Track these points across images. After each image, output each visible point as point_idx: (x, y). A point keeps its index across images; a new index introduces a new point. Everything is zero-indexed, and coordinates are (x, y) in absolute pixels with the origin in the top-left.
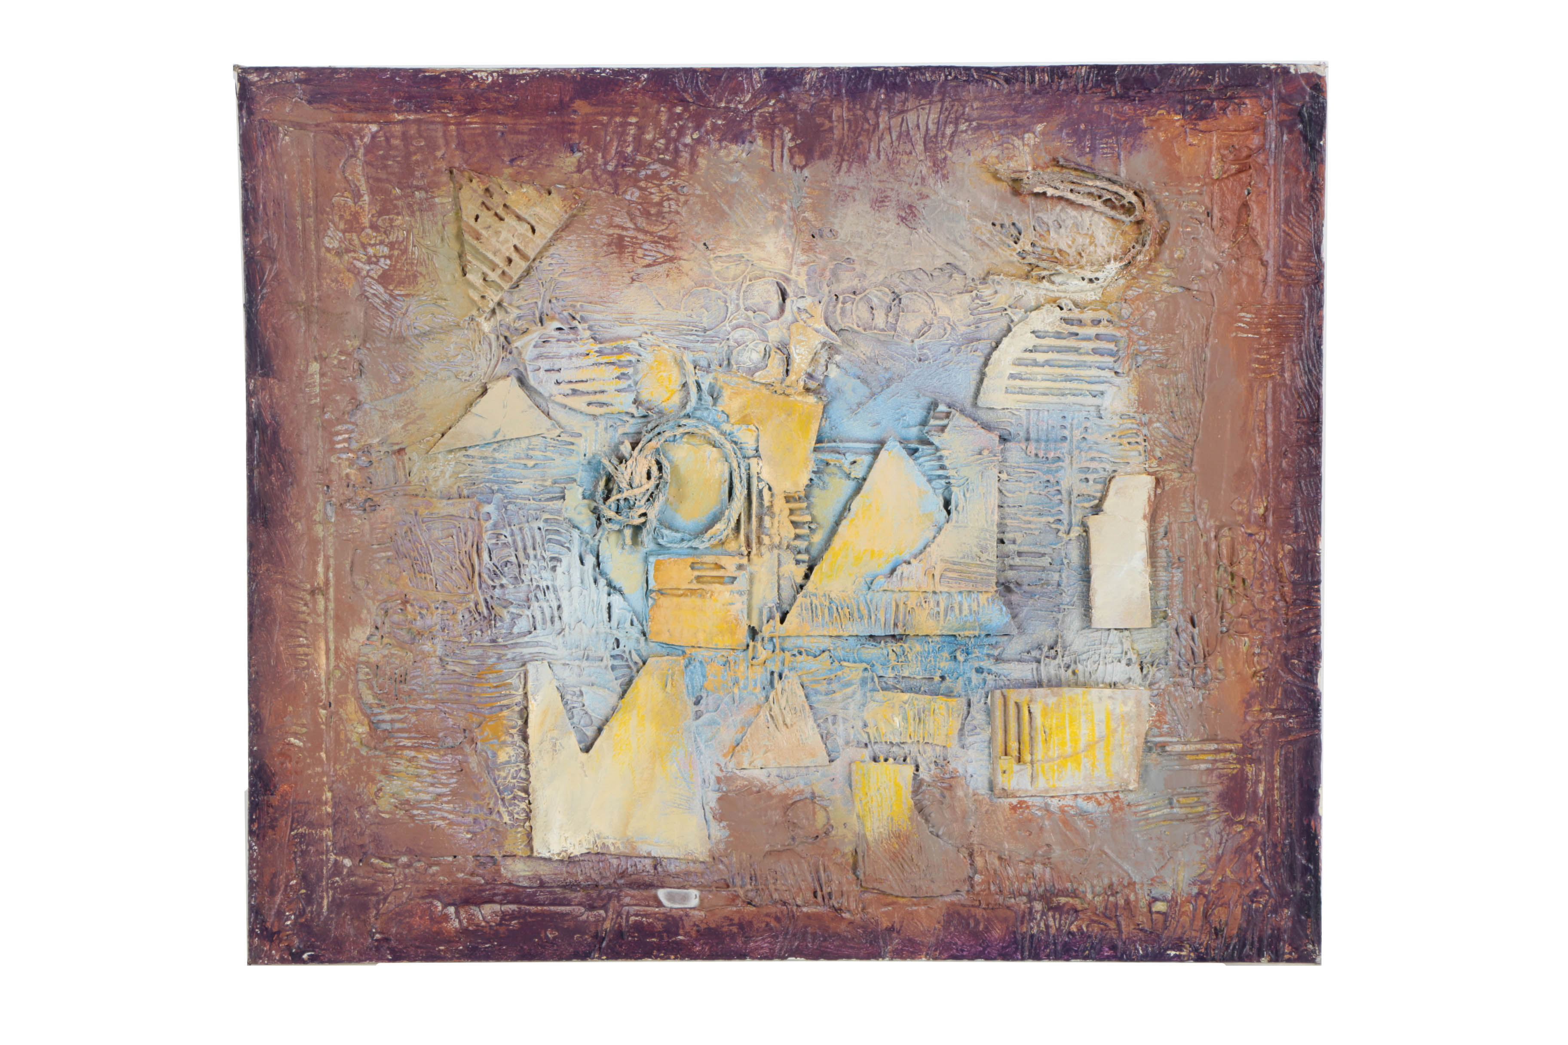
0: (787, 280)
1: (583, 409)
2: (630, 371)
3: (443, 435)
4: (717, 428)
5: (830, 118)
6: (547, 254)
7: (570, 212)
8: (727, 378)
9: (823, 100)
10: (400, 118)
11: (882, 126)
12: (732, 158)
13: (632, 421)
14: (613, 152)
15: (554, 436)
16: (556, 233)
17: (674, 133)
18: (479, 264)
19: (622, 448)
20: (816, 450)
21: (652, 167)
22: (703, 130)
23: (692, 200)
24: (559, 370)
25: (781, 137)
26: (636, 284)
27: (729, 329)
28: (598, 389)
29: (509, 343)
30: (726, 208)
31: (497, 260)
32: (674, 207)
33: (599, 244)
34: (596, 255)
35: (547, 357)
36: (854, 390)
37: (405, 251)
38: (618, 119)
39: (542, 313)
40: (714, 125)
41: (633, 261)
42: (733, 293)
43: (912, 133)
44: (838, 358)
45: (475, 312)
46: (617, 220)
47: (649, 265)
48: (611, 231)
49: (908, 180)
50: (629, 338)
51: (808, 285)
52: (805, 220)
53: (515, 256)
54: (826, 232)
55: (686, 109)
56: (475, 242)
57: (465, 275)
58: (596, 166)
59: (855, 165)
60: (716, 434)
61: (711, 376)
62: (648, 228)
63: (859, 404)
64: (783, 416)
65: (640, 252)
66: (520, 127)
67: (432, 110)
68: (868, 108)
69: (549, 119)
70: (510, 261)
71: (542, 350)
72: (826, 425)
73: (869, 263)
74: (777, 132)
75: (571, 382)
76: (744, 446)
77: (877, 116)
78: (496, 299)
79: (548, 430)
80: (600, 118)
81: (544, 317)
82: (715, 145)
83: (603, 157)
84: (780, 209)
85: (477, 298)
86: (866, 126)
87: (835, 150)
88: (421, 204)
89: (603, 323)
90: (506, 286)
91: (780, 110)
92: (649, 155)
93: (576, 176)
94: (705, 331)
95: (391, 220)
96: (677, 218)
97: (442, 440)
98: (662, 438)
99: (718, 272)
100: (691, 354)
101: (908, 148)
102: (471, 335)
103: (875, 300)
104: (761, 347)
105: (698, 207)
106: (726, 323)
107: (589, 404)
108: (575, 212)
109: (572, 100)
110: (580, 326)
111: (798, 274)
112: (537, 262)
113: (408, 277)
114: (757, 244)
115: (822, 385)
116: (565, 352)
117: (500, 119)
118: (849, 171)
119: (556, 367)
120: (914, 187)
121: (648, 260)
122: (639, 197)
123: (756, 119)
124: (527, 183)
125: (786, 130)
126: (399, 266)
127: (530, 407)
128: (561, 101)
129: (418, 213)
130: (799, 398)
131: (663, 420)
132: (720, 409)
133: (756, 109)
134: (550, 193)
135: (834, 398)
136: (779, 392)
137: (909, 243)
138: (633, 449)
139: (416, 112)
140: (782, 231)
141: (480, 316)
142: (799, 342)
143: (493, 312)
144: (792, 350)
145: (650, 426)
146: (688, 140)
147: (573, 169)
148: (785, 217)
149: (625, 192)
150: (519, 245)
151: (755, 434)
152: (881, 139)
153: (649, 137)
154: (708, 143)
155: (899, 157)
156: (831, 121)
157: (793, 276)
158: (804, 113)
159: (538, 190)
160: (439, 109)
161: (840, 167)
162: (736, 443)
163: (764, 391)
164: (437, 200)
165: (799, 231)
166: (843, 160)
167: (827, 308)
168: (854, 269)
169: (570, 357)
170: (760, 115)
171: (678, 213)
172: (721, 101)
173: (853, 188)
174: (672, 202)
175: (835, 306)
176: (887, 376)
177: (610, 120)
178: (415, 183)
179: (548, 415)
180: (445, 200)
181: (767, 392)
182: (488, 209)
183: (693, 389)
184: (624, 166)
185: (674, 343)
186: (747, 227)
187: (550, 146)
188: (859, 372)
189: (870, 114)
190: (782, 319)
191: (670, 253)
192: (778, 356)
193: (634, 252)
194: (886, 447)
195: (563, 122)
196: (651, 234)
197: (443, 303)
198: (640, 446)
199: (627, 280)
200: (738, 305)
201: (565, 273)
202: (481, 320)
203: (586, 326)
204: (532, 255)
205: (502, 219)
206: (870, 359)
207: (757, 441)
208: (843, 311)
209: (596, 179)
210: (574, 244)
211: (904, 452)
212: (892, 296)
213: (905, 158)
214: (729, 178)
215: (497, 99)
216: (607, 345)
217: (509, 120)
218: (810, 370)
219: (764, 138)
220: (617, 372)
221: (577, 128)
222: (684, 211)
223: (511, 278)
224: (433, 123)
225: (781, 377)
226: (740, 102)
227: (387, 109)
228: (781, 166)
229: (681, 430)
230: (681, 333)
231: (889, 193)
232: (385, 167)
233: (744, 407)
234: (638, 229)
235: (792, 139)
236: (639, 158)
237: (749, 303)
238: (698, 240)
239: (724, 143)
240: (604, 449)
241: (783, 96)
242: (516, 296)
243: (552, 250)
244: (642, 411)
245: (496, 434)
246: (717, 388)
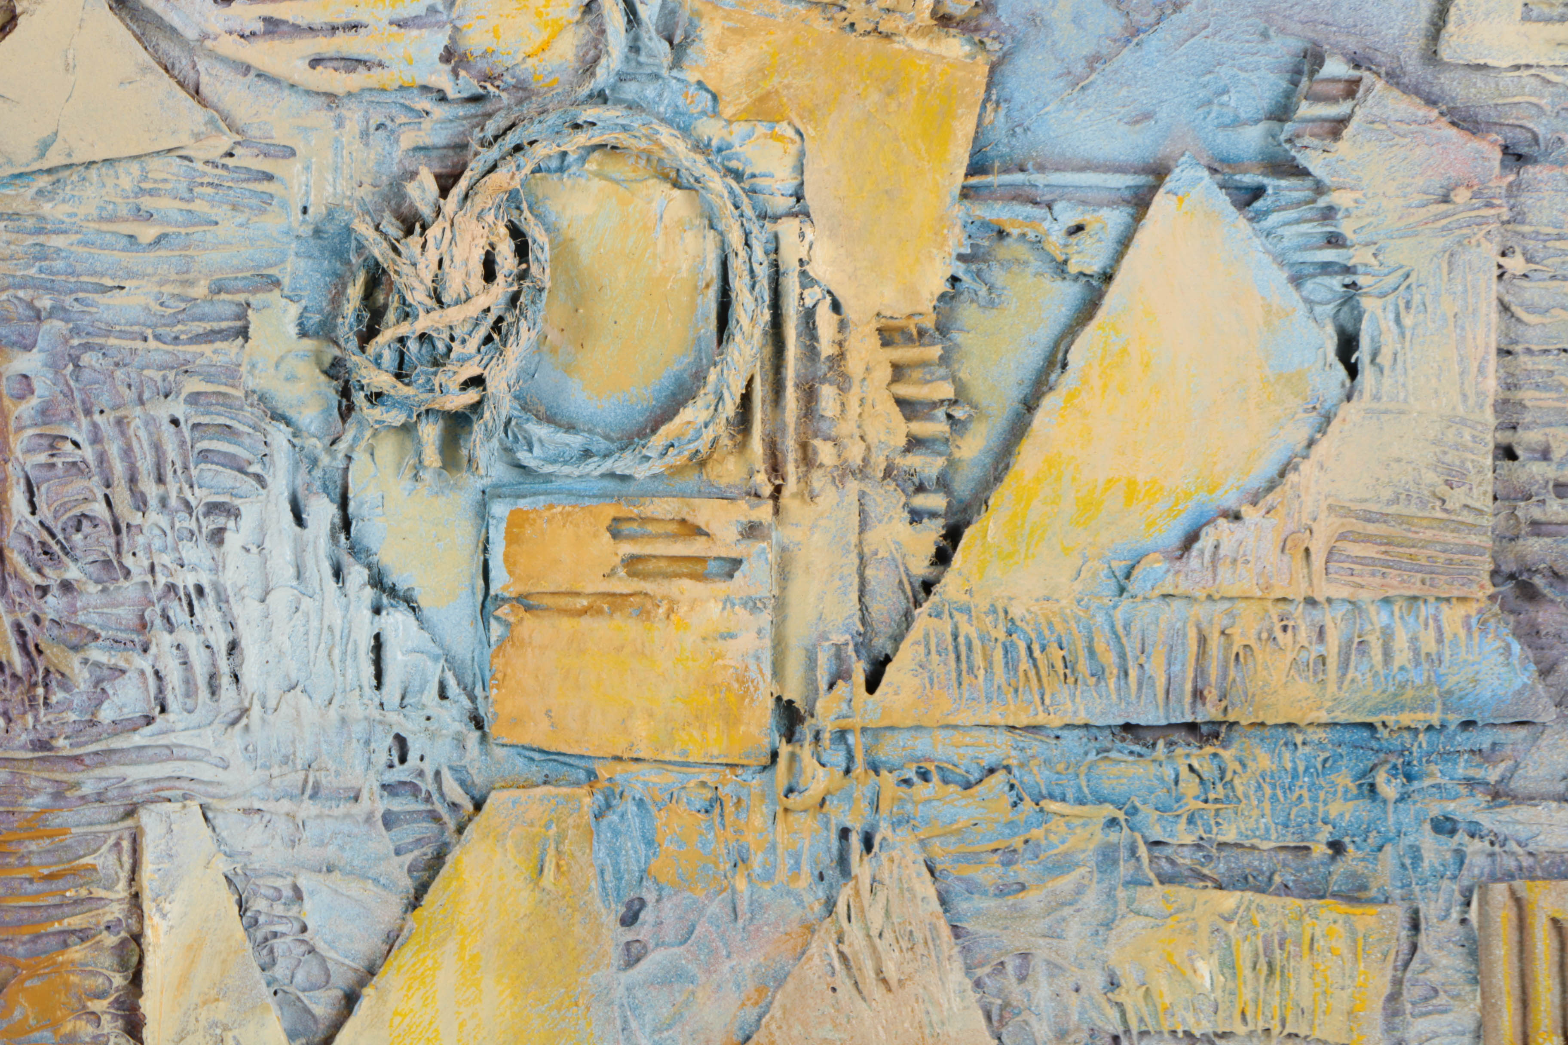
1: (296, 78)
4: (685, 131)
13: (440, 111)
15: (215, 154)
19: (412, 189)
20: (967, 193)
28: (341, 20)
36: (1077, 20)
60: (680, 149)
63: (1094, 61)
64: (875, 96)
72: (997, 119)
76: (760, 182)
79: (197, 137)
98: (527, 162)
107: (315, 63)
115: (987, 6)
127: (144, 70)
130: (920, 45)
131: (530, 108)
132: (692, 76)
135: (1019, 44)
136: (861, 27)
138: (444, 192)
145: (491, 127)
151: (793, 149)
162: (738, 176)
163: (819, 23)
179: (196, 92)
181: (829, 28)
183: (615, 19)
194: (1170, 183)
198: (463, 184)
207: (800, 169)
211: (1223, 200)
229: (582, 138)
233: (763, 71)
240: (360, 193)
244: (469, 84)
245: (44, 147)
246: (684, 15)
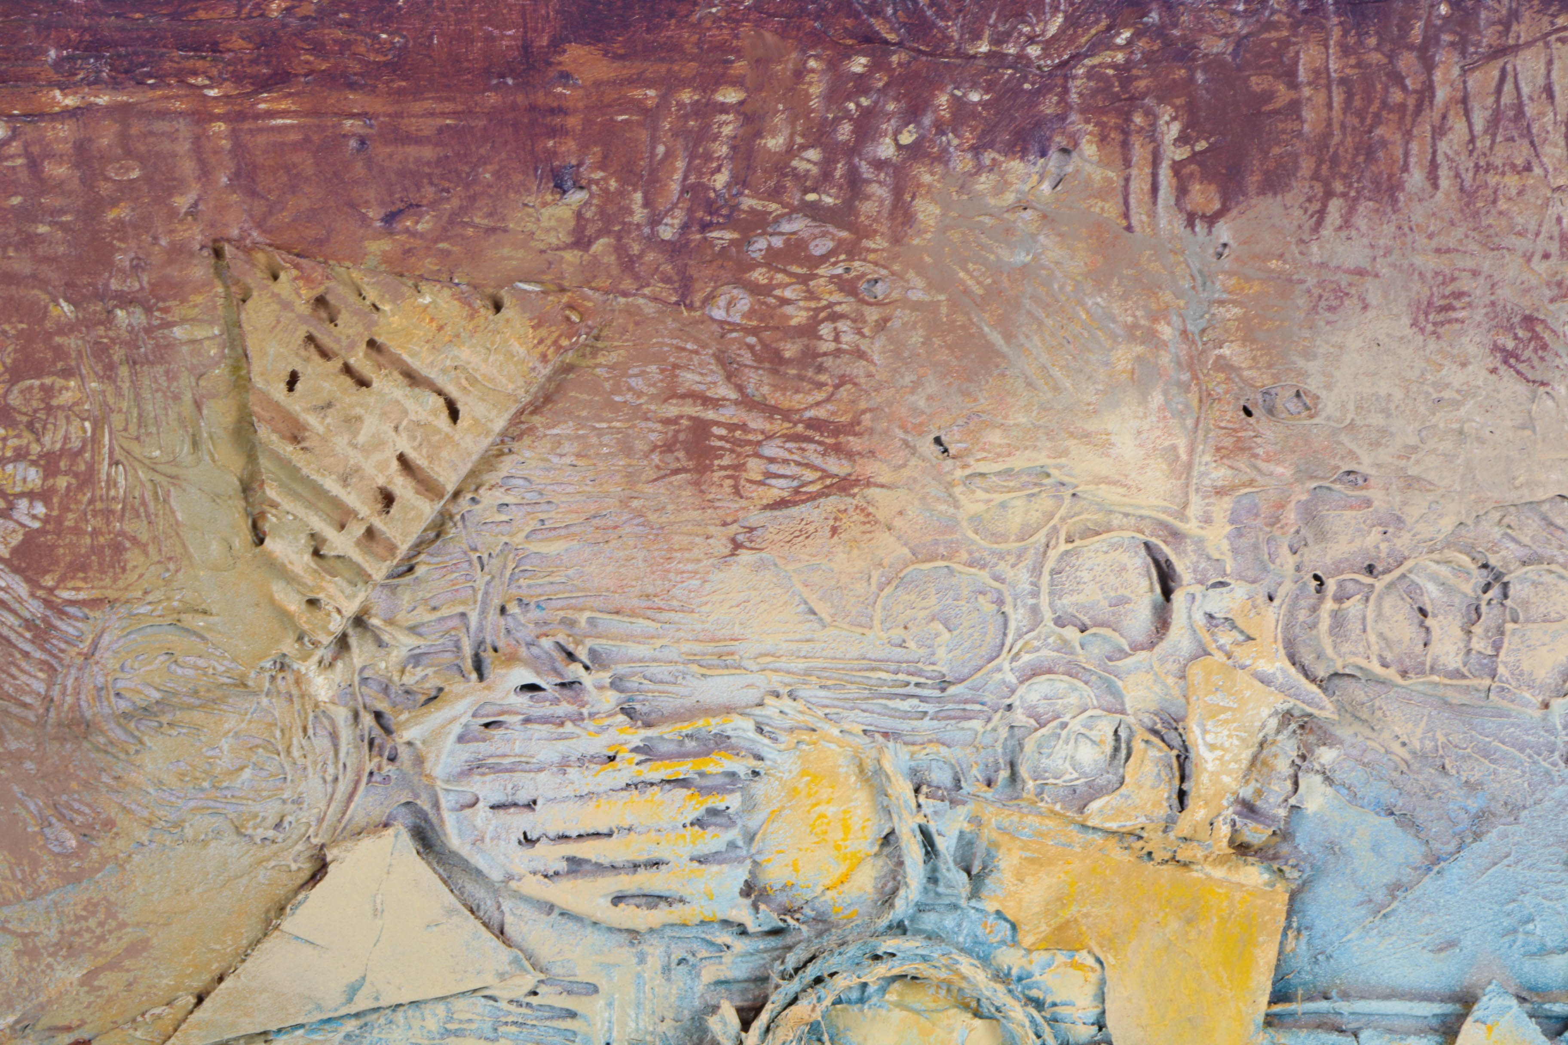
0: (1175, 536)
1: (599, 916)
2: (733, 801)
3: (200, 1000)
4: (985, 960)
5: (1290, 76)
6: (491, 478)
7: (555, 360)
8: (1010, 818)
9: (1271, 26)
10: (70, 101)
11: (1441, 94)
12: (1010, 198)
13: (740, 945)
14: (675, 187)
15: (519, 993)
16: (517, 419)
17: (845, 131)
18: (300, 510)
19: (713, 1023)
20: (1270, 1021)
21: (786, 227)
22: (927, 120)
23: (900, 317)
24: (531, 805)
25: (1152, 135)
26: (745, 556)
27: (1012, 678)
28: (642, 857)
29: (388, 731)
30: (996, 338)
31: (351, 499)
32: (848, 339)
33: (640, 446)
34: (631, 478)
35: (496, 769)
36: (1376, 848)
37: (87, 479)
38: (686, 96)
39: (481, 643)
40: (959, 105)
41: (737, 491)
42: (1022, 578)
43: (1530, 110)
44: (1326, 756)
45: (289, 646)
46: (689, 379)
47: (781, 504)
48: (672, 410)
49: (1522, 244)
50: (729, 710)
51: (1235, 551)
52: (1222, 365)
53: (402, 487)
54: (1285, 400)
55: (877, 65)
56: (288, 449)
57: (261, 541)
58: (627, 228)
59: (1364, 207)
60: (980, 978)
61: (962, 811)
62: (776, 398)
63: (1395, 889)
64: (1174, 924)
65: (755, 468)
66: (411, 125)
67: (161, 78)
68: (1401, 43)
69: (492, 98)
70: (388, 499)
71: (483, 748)
72: (1298, 947)
73: (1411, 483)
74: (1138, 119)
75: (565, 837)
76: (1062, 1011)
77: (1429, 66)
78: (351, 608)
79: (502, 976)
80: (637, 93)
81: (488, 656)
82: (962, 163)
83: (646, 204)
84: (1151, 338)
85: (294, 604)
86: (1396, 96)
87: (1306, 165)
88: (132, 344)
89: (654, 670)
90: (379, 571)
91: (1148, 57)
92: (775, 194)
93: (571, 256)
94: (944, 684)
95: (48, 392)
96: (858, 369)
97: (199, 1014)
98: (828, 994)
99: (976, 520)
100: (904, 752)
101: (1521, 153)
102: (278, 709)
103: (1432, 589)
104: (1105, 728)
105: (916, 338)
106: (1004, 660)
107: (618, 900)
108: (569, 357)
109: (557, 44)
110: (588, 679)
111: (1207, 520)
112: (464, 502)
113: (97, 550)
114: (1086, 437)
115: (1285, 835)
116: (548, 753)
117: (356, 100)
118: (1346, 223)
119: (523, 797)
120: (1541, 267)
121: (779, 489)
122: (751, 313)
123: (1078, 85)
124: (433, 279)
125: (1166, 113)
126: (70, 520)
127: (451, 912)
128: (526, 48)
129: (124, 371)
130: (1219, 873)
131: (830, 940)
132: (990, 906)
133: (1076, 57)
134: (498, 307)
135: (1318, 872)
136: (1158, 856)
137: (1528, 424)
138: (746, 1025)
139: (115, 84)
140: (1157, 399)
141: (305, 658)
142: (1214, 712)
143: (343, 642)
144: (1195, 735)
145: (792, 960)
146: (886, 149)
147: (564, 237)
148: (1165, 359)
149: (709, 299)
150: (412, 455)
151: (1094, 977)
152: (1439, 131)
153: (775, 143)
154: (943, 158)
155: (1492, 179)
156: (1293, 85)
157: (1191, 527)
158: (1214, 64)
159: (465, 301)
160: (181, 76)
161: (1321, 214)
162: (1039, 1004)
163: (1116, 853)
164: (178, 332)
165: (1207, 398)
166: (1329, 194)
167: (1291, 613)
168: (1368, 503)
169: (563, 766)
170: (1090, 74)
171: (860, 355)
172: (977, 36)
173: (1360, 272)
174: (843, 325)
175: (1314, 609)
176: (1474, 805)
177: (664, 99)
178: (114, 285)
179: (501, 933)
180: (200, 333)
181: (1126, 857)
182: (325, 354)
183: (913, 852)
184: (705, 227)
185: (856, 721)
186: (1057, 389)
187: (497, 175)
188: (1391, 797)
189: (1407, 62)
190: (1163, 647)
191: (837, 466)
192: (1153, 753)
193: (739, 467)
194: (1478, 1011)
195: (532, 108)
196: (787, 415)
197: (200, 623)
198: (764, 1017)
199: (721, 546)
200: (1035, 610)
201: (543, 530)
202: (308, 669)
203: (605, 677)
204: (450, 482)
205: (363, 383)
206: (1421, 756)
207: (1101, 997)
208: (1338, 621)
209: (628, 264)
210: (567, 447)
211: (1533, 1029)
212: (1480, 577)
213: (1512, 181)
214: (1004, 254)
215: (344, 45)
216: (667, 731)
217: (378, 105)
218: (1247, 792)
219: (1103, 139)
220: (696, 808)
221: (573, 122)
222: (876, 348)
223: (392, 548)
224: (162, 114)
225: (1163, 811)
226: (1032, 40)
227: (30, 78)
228: (1153, 215)
229: (882, 969)
230: (874, 693)
231: (1465, 284)
232: (28, 241)
233: (1061, 900)
234: (748, 402)
235: (1183, 139)
236: (748, 202)
237: (1067, 602)
238: (920, 430)
239: (988, 157)
240: (663, 1028)
241: (1154, 17)
242: (406, 598)
243: (507, 466)
244: (769, 918)
245: (352, 991)
246: (981, 846)
